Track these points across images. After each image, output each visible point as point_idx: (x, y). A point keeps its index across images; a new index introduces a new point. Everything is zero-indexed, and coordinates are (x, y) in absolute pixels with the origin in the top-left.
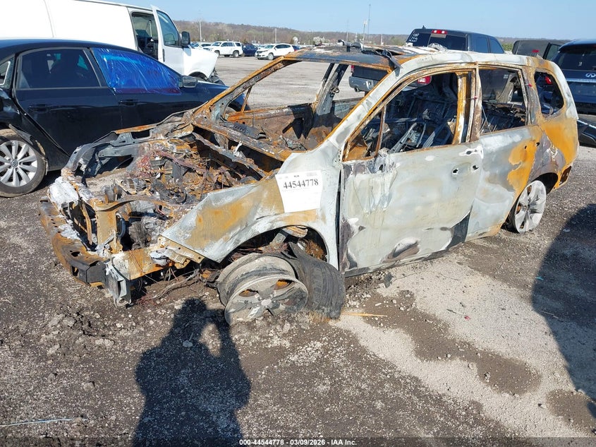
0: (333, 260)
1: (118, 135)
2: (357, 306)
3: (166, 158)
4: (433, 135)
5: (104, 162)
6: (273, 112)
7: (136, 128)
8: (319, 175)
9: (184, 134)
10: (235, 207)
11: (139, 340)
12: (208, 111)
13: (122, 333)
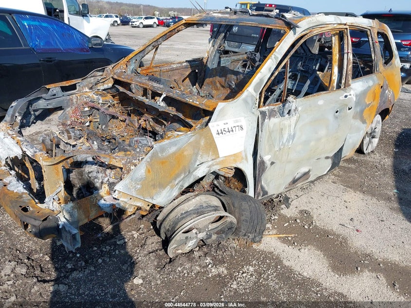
0: (251, 192)
1: (49, 89)
2: (271, 228)
3: (93, 108)
4: (308, 82)
5: (37, 113)
6: (175, 66)
7: (64, 82)
8: (243, 122)
9: (106, 86)
10: (178, 156)
11: (91, 280)
12: (125, 67)
13: (75, 275)
